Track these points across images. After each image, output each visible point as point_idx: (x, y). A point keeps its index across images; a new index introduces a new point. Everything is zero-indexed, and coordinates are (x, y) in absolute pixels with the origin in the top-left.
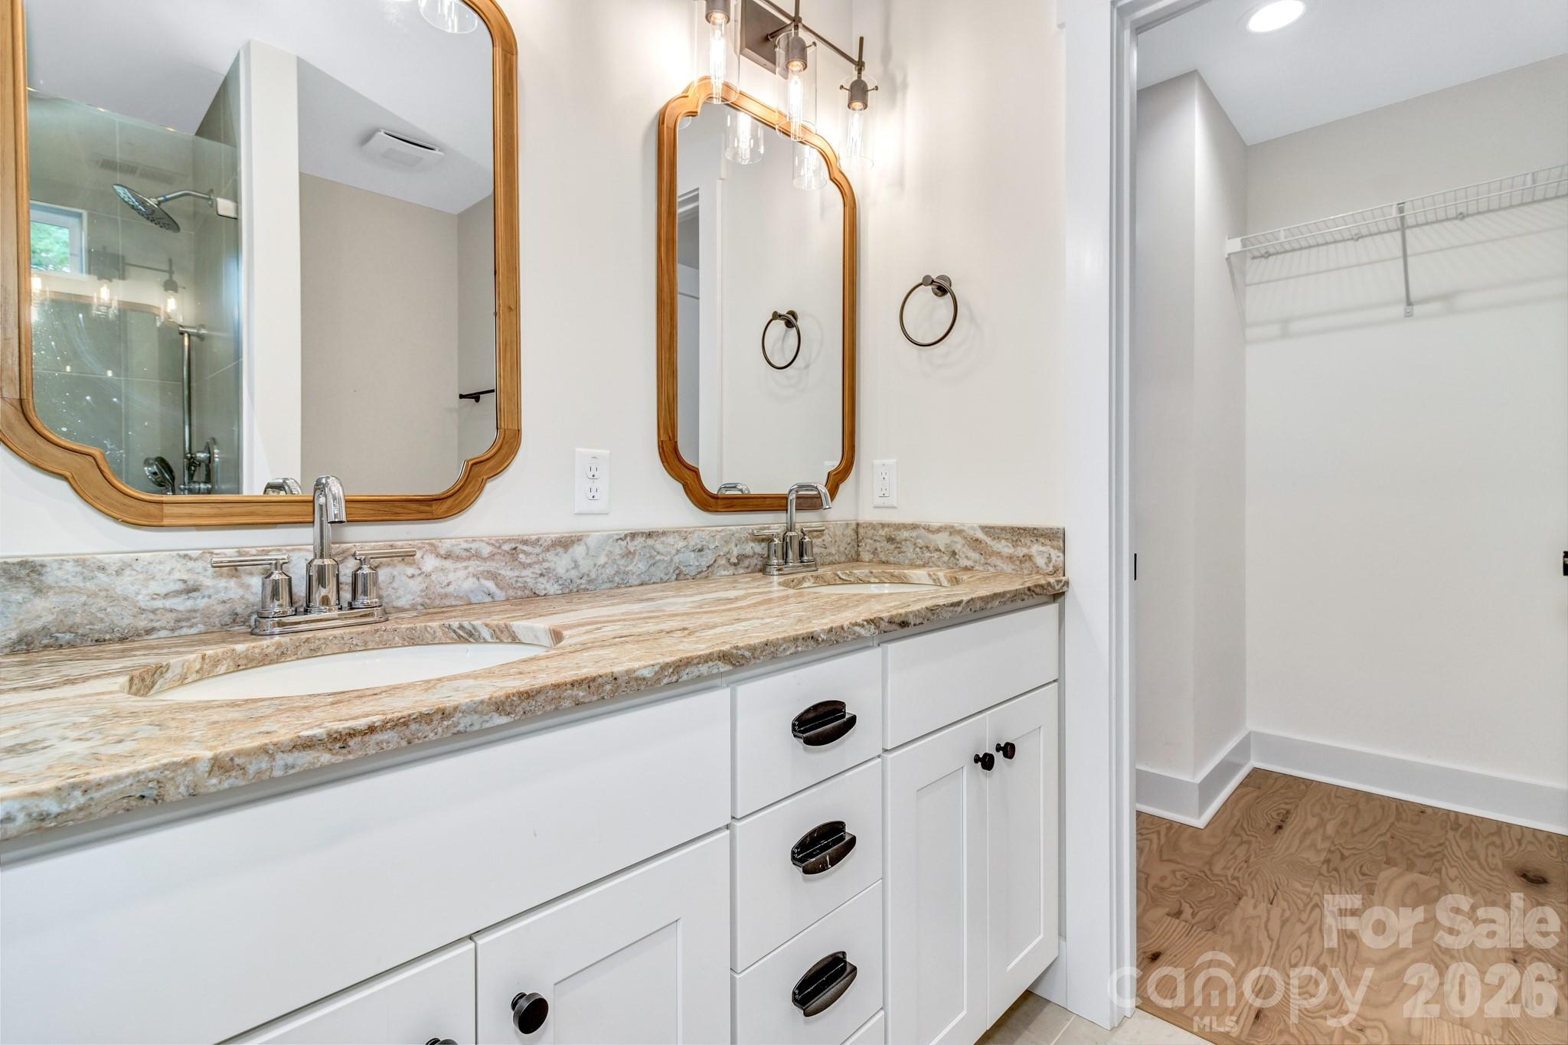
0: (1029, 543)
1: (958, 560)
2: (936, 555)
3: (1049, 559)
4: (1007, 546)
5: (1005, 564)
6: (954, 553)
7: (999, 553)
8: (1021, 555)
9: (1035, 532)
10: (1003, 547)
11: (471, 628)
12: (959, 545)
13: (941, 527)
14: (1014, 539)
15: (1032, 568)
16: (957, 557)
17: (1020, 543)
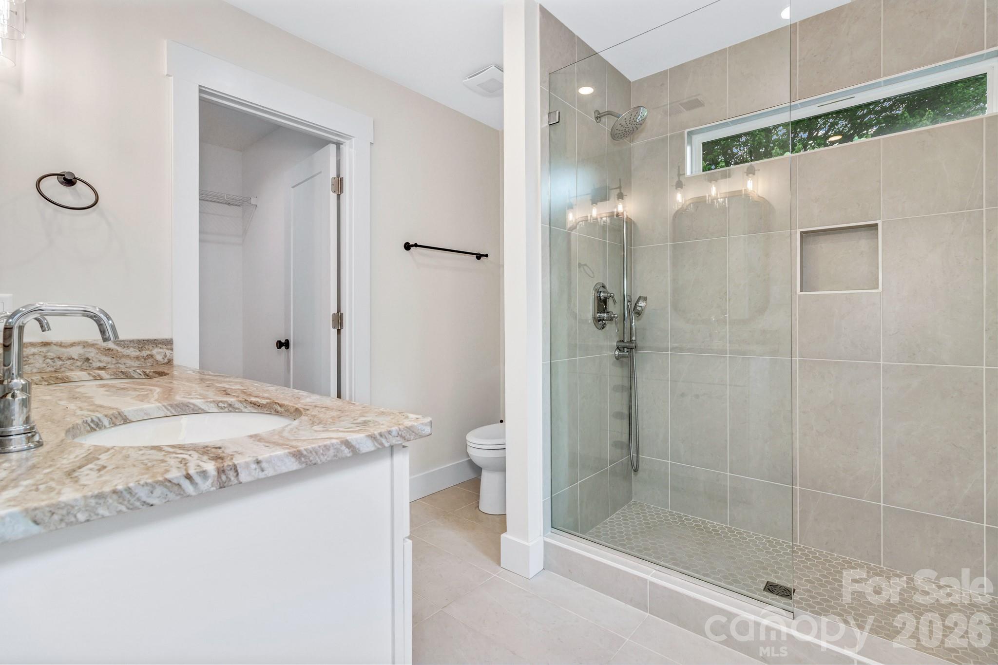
0: (151, 348)
1: (91, 363)
2: (69, 362)
3: (165, 356)
4: (134, 351)
5: (133, 362)
6: (87, 359)
7: (128, 356)
8: (145, 355)
9: (156, 342)
10: (131, 352)
11: (97, 420)
12: (92, 353)
13: (74, 343)
14: (140, 347)
15: (153, 362)
16: (90, 361)
17: (144, 349)
